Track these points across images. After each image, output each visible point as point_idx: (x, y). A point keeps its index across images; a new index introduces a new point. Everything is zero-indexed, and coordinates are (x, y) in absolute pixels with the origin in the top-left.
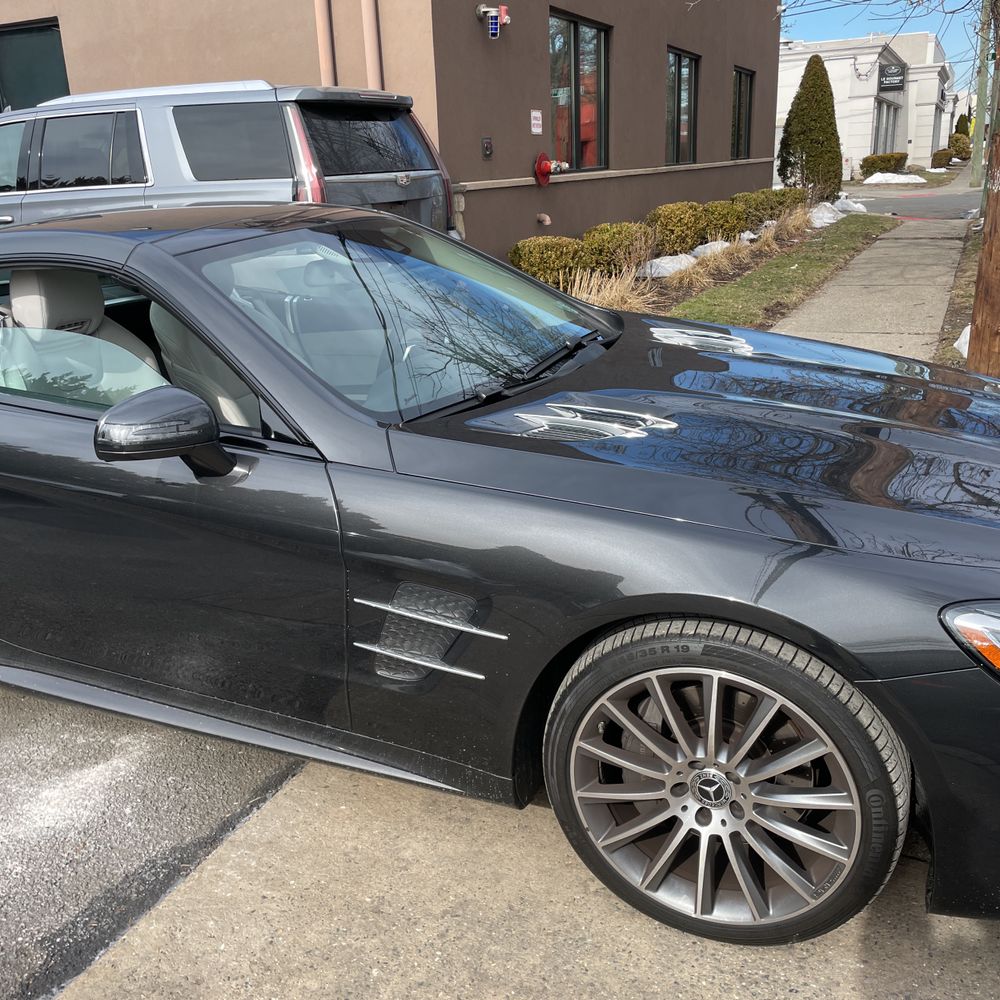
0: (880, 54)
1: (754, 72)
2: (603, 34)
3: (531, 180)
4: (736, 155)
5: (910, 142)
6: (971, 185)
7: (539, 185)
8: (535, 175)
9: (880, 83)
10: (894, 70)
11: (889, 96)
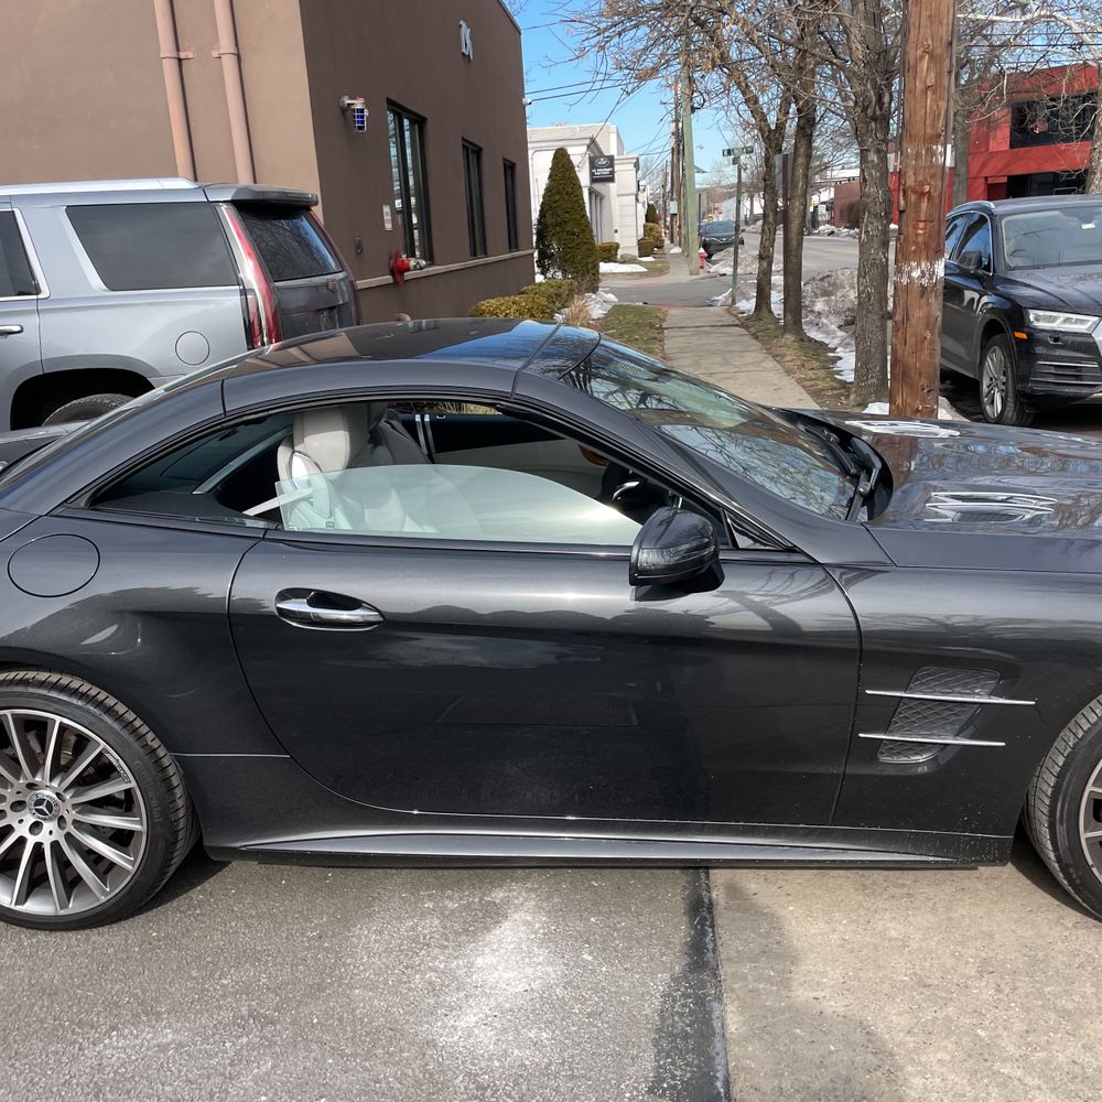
0: (588, 147)
1: (514, 164)
2: (416, 126)
3: (388, 279)
4: (474, 254)
5: (616, 231)
6: (691, 274)
7: (396, 283)
8: (392, 273)
9: (592, 174)
10: (603, 161)
11: (597, 187)
